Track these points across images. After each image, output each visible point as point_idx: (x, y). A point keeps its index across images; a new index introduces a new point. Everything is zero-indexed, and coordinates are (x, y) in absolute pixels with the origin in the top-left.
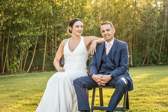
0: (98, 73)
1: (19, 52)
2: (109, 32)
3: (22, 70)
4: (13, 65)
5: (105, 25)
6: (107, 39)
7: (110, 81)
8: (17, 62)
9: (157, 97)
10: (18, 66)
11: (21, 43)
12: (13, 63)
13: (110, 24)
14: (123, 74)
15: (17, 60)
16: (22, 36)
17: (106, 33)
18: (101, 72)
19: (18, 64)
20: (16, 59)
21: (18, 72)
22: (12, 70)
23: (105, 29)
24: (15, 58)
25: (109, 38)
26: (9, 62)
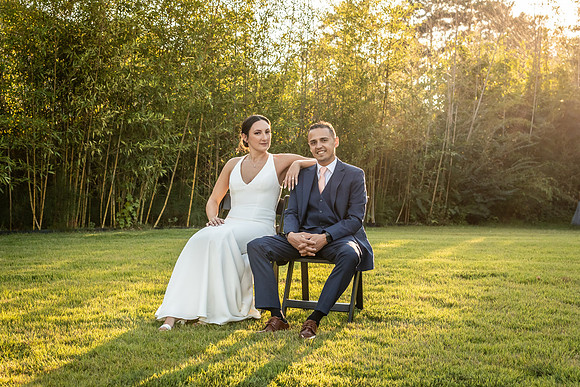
0: (300, 229)
1: (138, 185)
2: (326, 145)
3: (143, 222)
4: (124, 211)
5: (319, 129)
6: (322, 158)
7: (325, 247)
8: (135, 204)
9: (424, 287)
10: (134, 214)
11: (143, 164)
12: (124, 208)
13: (328, 127)
14: (353, 234)
15: (134, 201)
16: (146, 151)
17: (319, 145)
18: (307, 227)
19: (135, 209)
20: (132, 200)
21: (135, 227)
22: (122, 222)
23: (317, 138)
24: (130, 197)
25: (326, 156)
26: (117, 204)
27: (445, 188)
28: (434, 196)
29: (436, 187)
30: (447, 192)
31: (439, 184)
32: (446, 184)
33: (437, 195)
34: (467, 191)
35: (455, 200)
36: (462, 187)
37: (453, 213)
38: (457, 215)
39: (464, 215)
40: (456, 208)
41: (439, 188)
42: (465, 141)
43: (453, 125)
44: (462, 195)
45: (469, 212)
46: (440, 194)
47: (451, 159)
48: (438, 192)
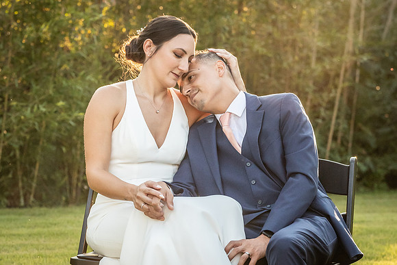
27: (349, 124)
28: (330, 140)
29: (333, 121)
30: (352, 132)
31: (338, 117)
32: (348, 117)
33: (335, 138)
34: (384, 130)
35: (364, 145)
36: (378, 121)
37: (364, 168)
38: (369, 172)
39: (382, 172)
40: (368, 160)
41: (338, 124)
42: (380, 39)
43: (359, 10)
44: (377, 135)
45: (391, 168)
46: (340, 135)
47: (358, 72)
48: (336, 132)
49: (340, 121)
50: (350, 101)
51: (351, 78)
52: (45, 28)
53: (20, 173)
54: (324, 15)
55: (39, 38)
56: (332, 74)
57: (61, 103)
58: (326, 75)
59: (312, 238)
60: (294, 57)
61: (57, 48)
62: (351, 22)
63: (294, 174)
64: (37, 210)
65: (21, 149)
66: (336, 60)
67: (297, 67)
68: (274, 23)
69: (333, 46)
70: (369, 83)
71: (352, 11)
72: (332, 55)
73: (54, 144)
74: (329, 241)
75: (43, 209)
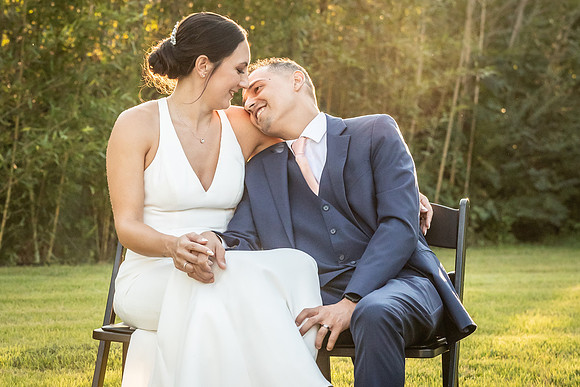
27: (465, 158)
28: (440, 178)
29: (445, 155)
30: (469, 168)
31: (450, 149)
41: (450, 158)
42: (506, 46)
43: (478, 9)
44: (502, 172)
45: (519, 214)
46: (453, 172)
47: (477, 90)
48: (448, 167)
49: (454, 154)
50: (466, 128)
51: (468, 98)
52: (67, 31)
53: (34, 221)
54: (434, 15)
55: (60, 44)
56: (444, 92)
57: (87, 129)
58: (436, 94)
59: (410, 305)
60: (393, 70)
61: (83, 57)
62: (469, 23)
63: (387, 219)
64: (56, 268)
65: (37, 189)
66: (448, 74)
67: (397, 83)
68: (368, 25)
69: (444, 56)
70: (491, 105)
71: (470, 11)
72: (443, 67)
73: (78, 183)
74: (432, 308)
75: (65, 267)
